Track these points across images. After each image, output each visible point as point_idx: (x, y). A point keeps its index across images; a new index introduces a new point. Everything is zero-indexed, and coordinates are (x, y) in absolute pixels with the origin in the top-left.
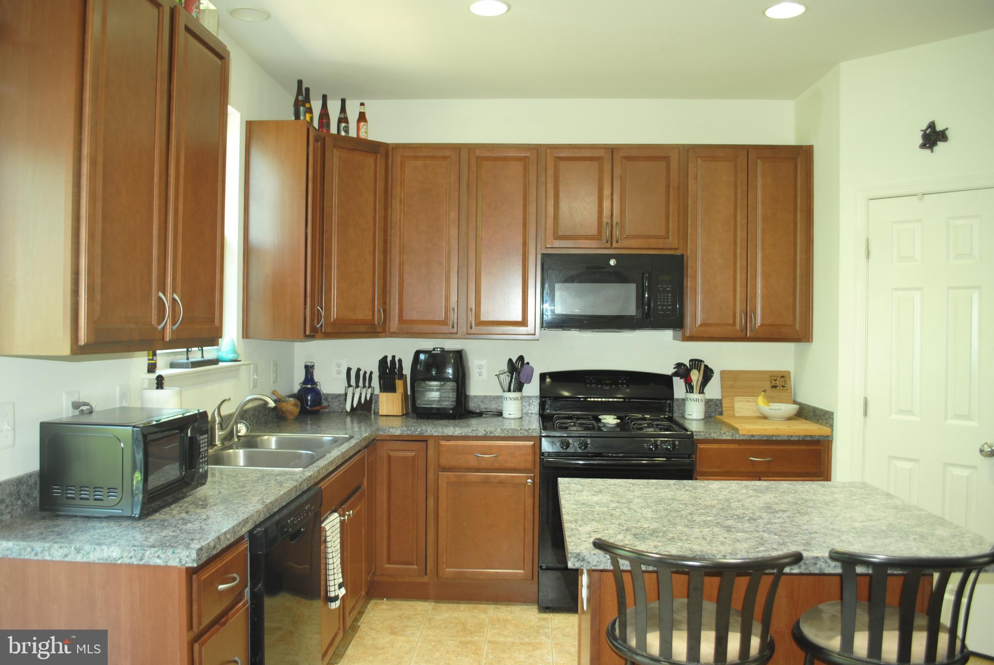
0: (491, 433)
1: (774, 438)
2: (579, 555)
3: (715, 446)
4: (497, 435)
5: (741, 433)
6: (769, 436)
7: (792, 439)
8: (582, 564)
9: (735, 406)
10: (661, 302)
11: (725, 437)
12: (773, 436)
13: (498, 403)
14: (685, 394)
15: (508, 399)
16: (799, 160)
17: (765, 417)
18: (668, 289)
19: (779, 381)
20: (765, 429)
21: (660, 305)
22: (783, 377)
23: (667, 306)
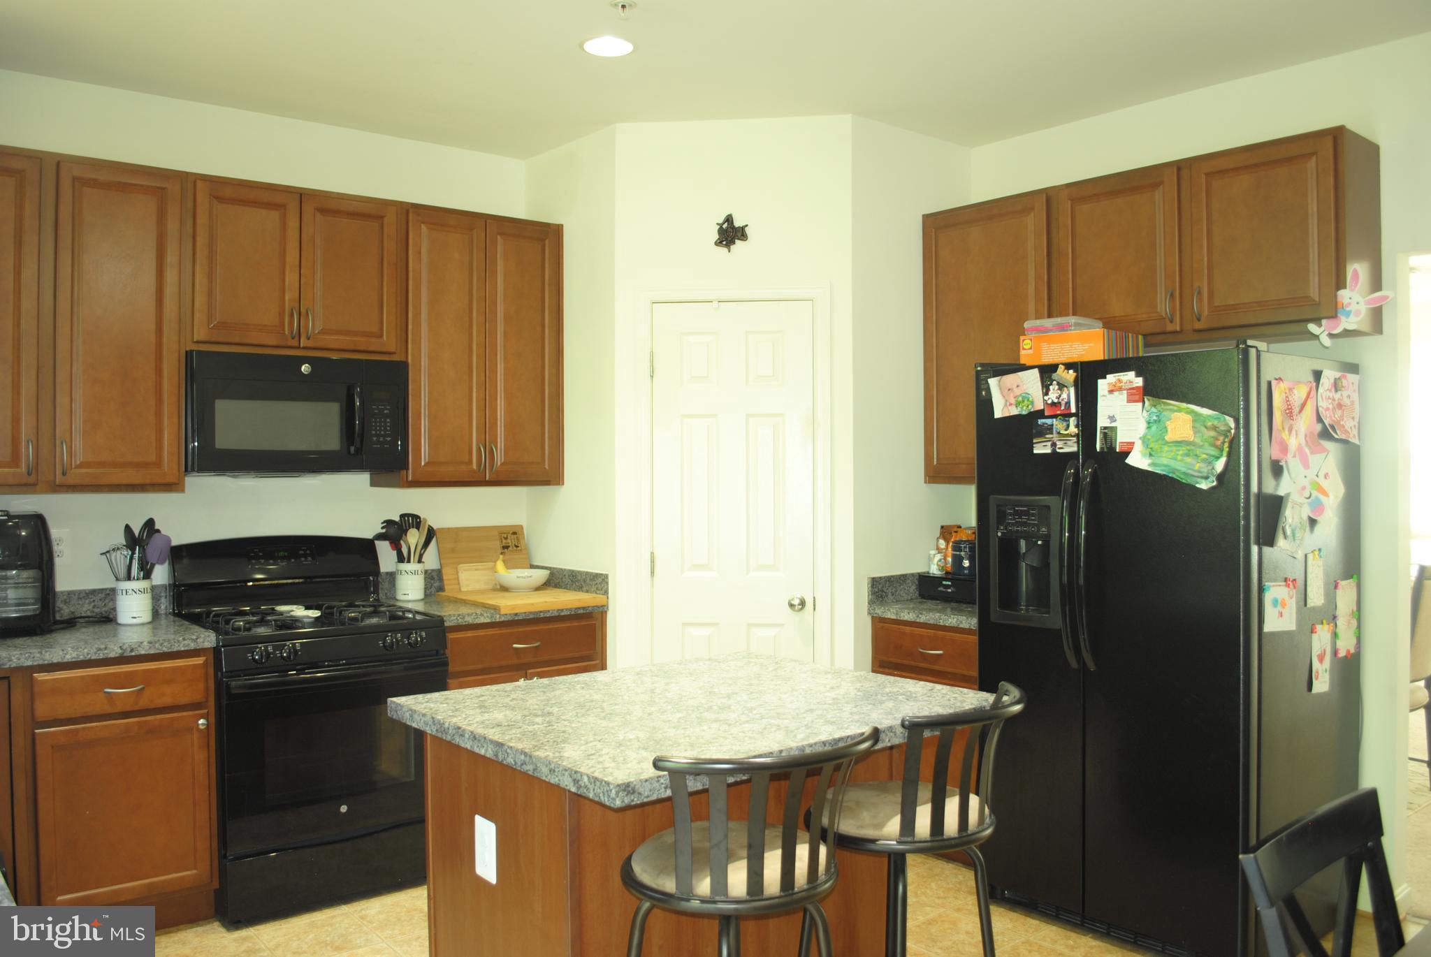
0: (132, 650)
1: (542, 615)
2: (628, 785)
3: (470, 634)
4: (143, 652)
5: (503, 611)
6: (536, 613)
7: (562, 614)
8: (632, 798)
9: (460, 579)
10: (376, 430)
11: (482, 620)
12: (541, 612)
13: (94, 601)
14: (394, 564)
15: (130, 592)
16: (547, 242)
17: (504, 589)
18: (386, 412)
19: (511, 540)
20: (533, 604)
21: (375, 435)
22: (514, 533)
23: (384, 436)
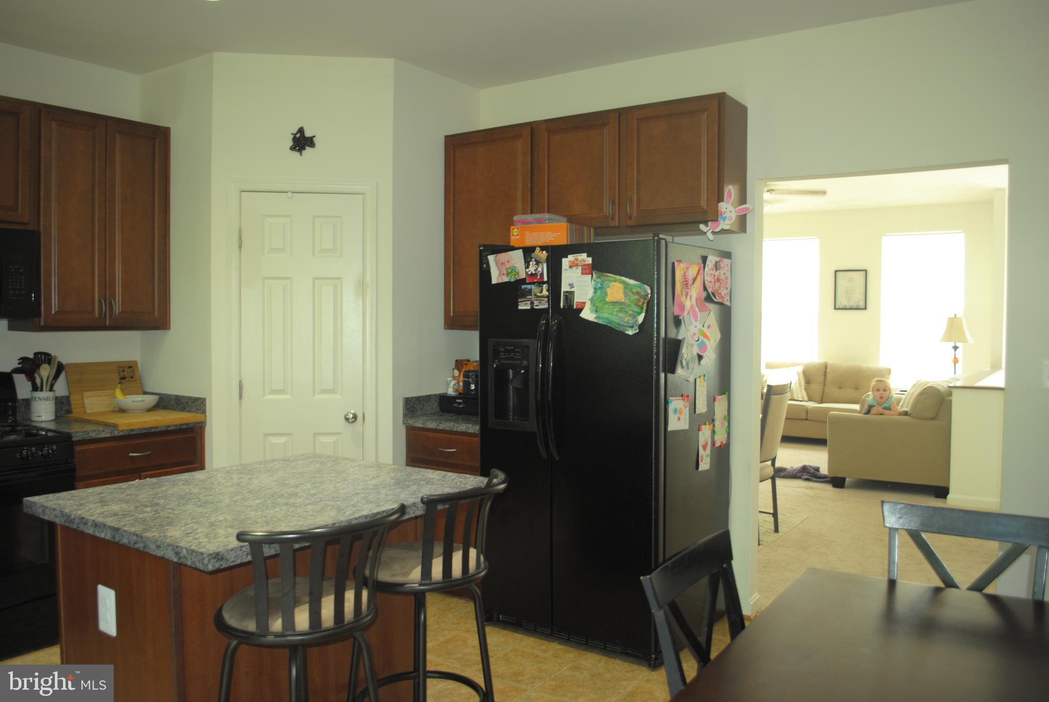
1: (153, 430)
2: (217, 554)
3: (93, 446)
5: (121, 428)
6: (148, 429)
7: (169, 429)
8: (221, 563)
10: (12, 285)
11: (104, 435)
14: (29, 392)
16: (157, 140)
17: (122, 411)
18: (21, 271)
19: (128, 372)
20: (145, 422)
21: (11, 289)
22: (130, 367)
23: (20, 290)
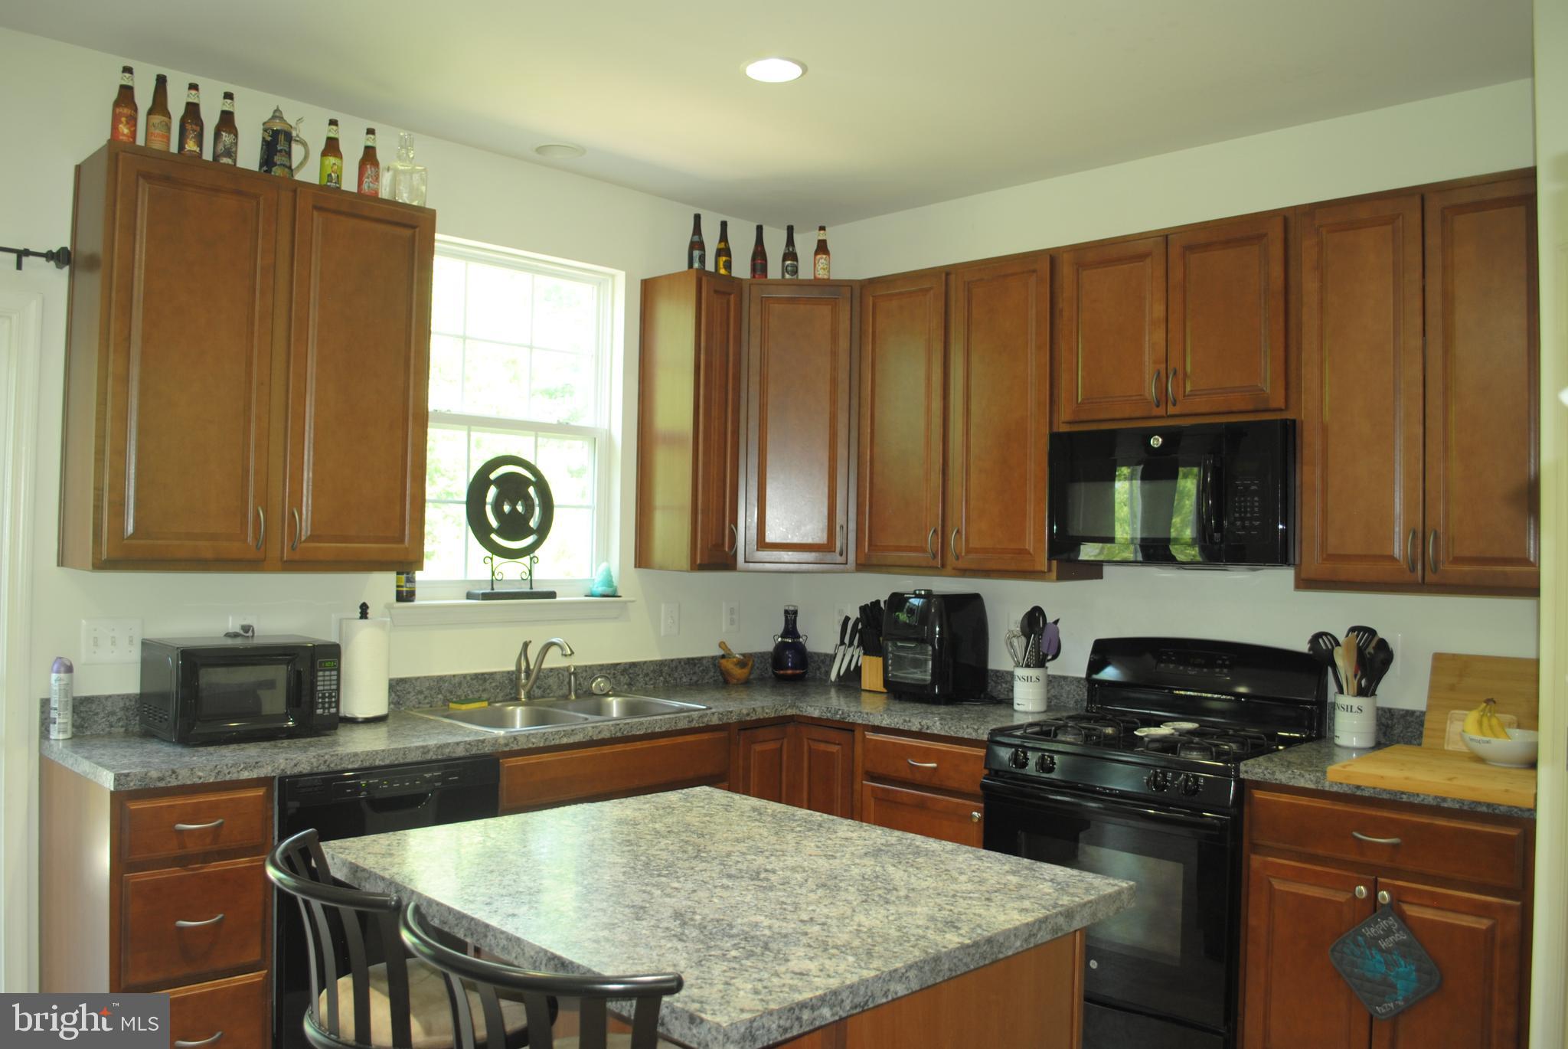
0: (928, 728)
1: (1405, 798)
3: (1285, 798)
4: (936, 732)
6: (1395, 793)
7: (1445, 805)
9: (1448, 729)
10: (1240, 513)
12: (1403, 793)
15: (1024, 678)
18: (1253, 488)
21: (1239, 519)
23: (1251, 519)
